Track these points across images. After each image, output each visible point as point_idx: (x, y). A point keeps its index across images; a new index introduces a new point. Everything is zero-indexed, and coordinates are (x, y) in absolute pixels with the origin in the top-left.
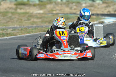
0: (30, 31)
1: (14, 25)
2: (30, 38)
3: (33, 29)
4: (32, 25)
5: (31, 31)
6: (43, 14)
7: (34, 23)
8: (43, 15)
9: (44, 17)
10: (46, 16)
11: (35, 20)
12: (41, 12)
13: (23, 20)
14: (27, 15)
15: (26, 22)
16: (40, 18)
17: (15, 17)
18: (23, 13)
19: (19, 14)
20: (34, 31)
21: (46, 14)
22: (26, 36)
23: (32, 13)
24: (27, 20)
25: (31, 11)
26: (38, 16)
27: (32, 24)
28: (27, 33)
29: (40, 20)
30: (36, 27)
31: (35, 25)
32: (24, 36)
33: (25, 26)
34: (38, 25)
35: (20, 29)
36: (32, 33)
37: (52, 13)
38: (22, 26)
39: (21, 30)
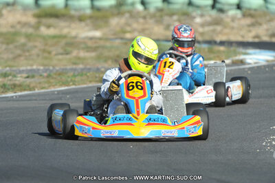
0: (69, 80)
1: (32, 65)
2: (68, 96)
3: (74, 76)
4: (74, 67)
5: (71, 80)
6: (100, 39)
7: (79, 59)
8: (102, 43)
9: (103, 47)
10: (108, 44)
11: (82, 54)
12: (98, 34)
13: (54, 53)
14: (63, 42)
15: (60, 57)
16: (94, 49)
17: (35, 47)
18: (54, 37)
19: (44, 38)
20: (78, 79)
21: (107, 39)
22: (59, 92)
23: (75, 37)
24: (62, 54)
25: (73, 33)
26: (90, 44)
27: (75, 64)
28: (61, 86)
29: (93, 54)
30: (82, 70)
31: (81, 66)
32: (54, 91)
33: (57, 68)
34: (88, 67)
35: (45, 74)
36: (74, 84)
37: (122, 39)
38: (51, 68)
39: (49, 76)
